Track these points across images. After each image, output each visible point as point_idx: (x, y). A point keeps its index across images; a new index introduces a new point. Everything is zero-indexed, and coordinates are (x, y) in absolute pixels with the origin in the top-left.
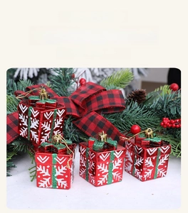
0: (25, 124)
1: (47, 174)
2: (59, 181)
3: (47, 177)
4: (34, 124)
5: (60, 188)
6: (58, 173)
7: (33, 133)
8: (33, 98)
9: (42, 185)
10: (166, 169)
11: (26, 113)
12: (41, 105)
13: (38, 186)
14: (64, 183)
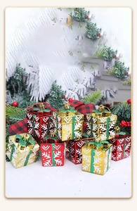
0: (31, 126)
1: (49, 157)
2: (57, 161)
3: (49, 159)
4: (37, 126)
5: (57, 165)
6: (56, 156)
7: (36, 131)
8: (35, 109)
9: (46, 164)
10: (129, 152)
11: (32, 119)
12: (40, 113)
13: (43, 165)
14: (60, 162)
